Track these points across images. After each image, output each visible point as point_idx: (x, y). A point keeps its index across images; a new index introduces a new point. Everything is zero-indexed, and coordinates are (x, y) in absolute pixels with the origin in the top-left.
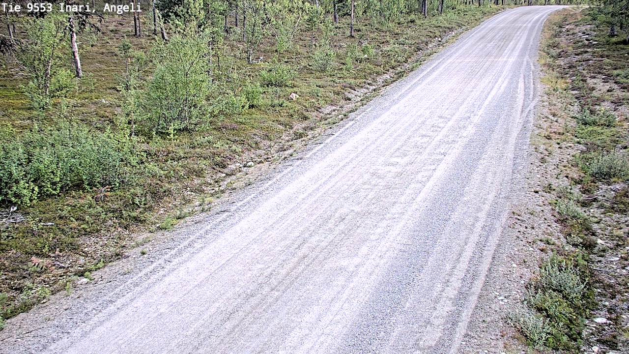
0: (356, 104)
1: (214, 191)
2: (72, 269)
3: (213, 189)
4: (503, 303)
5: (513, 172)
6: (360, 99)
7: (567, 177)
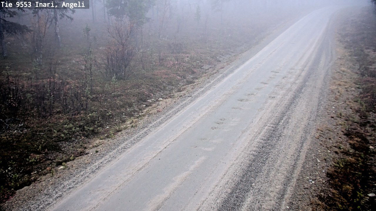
0: (224, 64)
1: (138, 115)
2: (54, 161)
3: (138, 114)
4: (312, 184)
5: (318, 105)
6: (226, 61)
7: (351, 108)
